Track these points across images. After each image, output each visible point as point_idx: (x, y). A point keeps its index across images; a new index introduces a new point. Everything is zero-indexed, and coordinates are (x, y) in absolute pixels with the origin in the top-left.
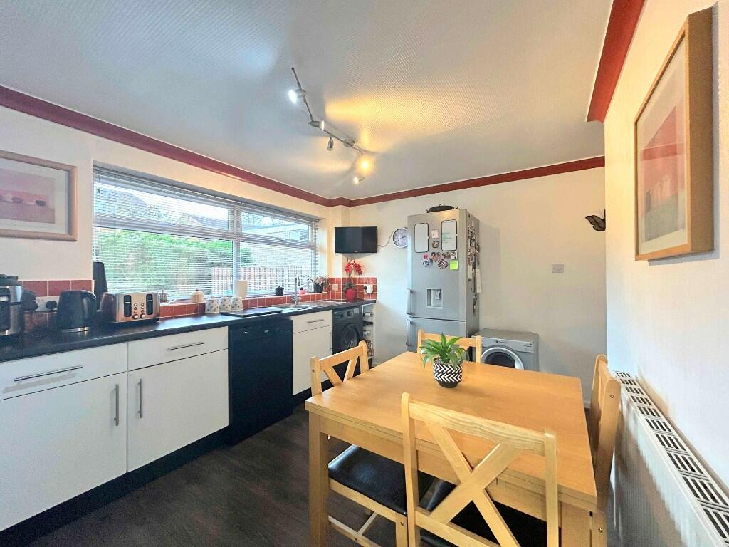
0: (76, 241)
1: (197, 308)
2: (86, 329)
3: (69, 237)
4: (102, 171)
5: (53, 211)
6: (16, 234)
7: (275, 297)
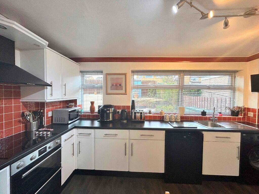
0: (126, 94)
1: (161, 117)
2: (126, 121)
3: (125, 93)
4: (133, 72)
5: (122, 86)
6: (115, 93)
7: (201, 116)
